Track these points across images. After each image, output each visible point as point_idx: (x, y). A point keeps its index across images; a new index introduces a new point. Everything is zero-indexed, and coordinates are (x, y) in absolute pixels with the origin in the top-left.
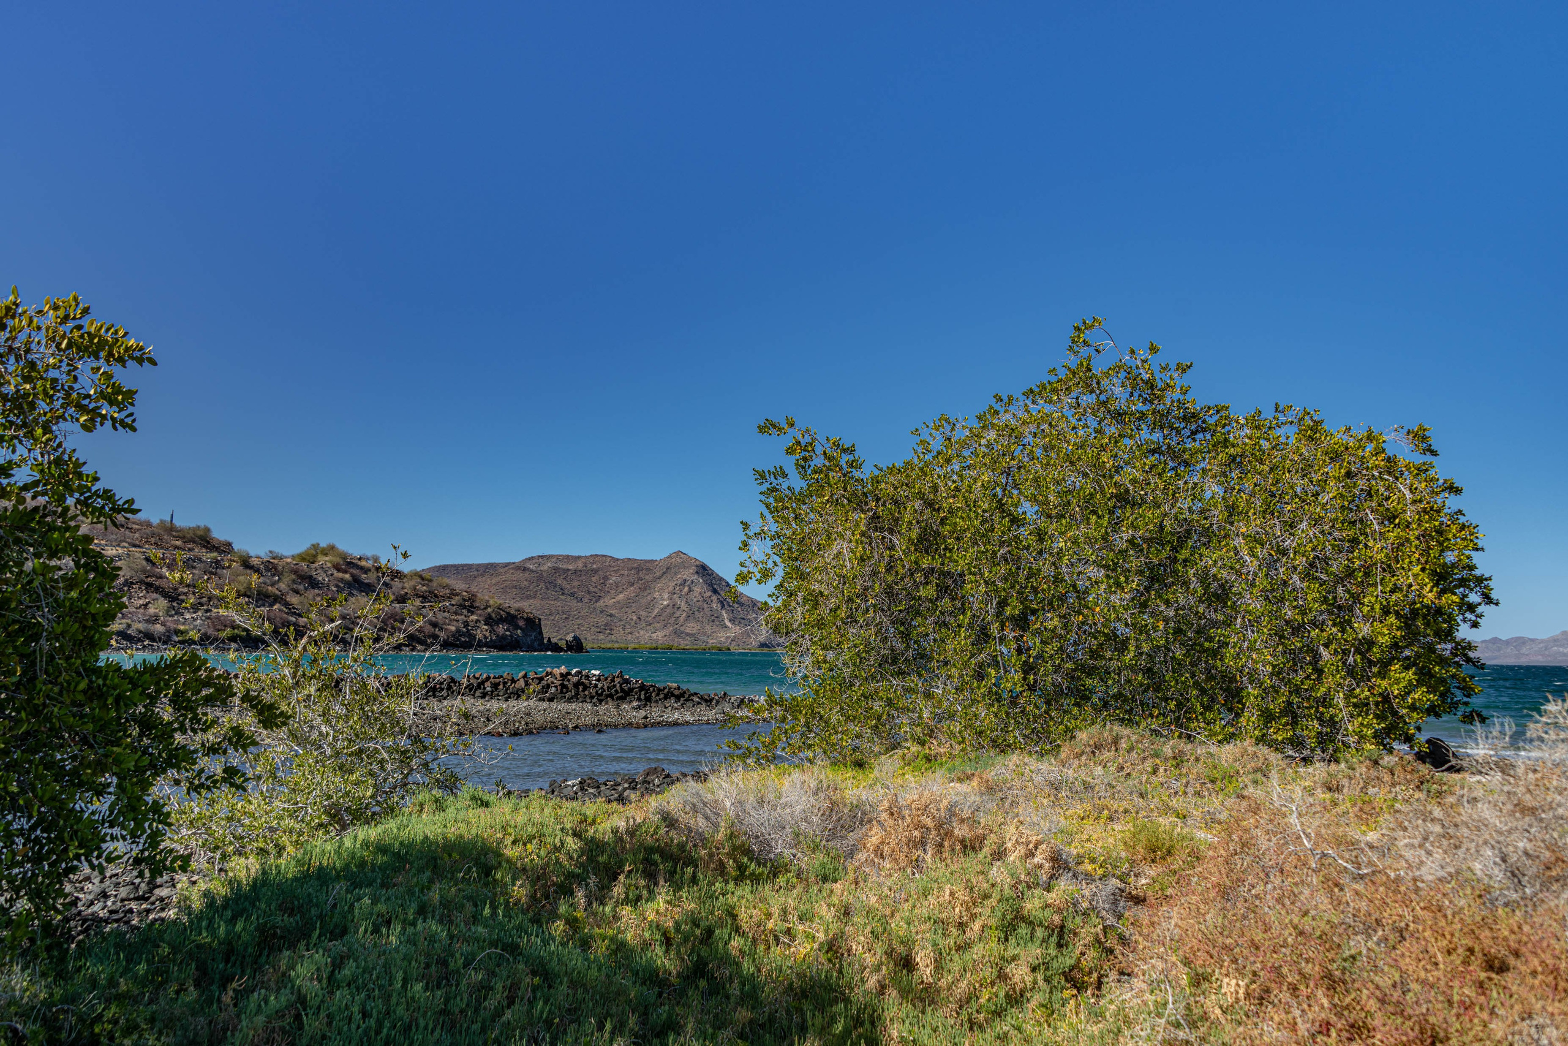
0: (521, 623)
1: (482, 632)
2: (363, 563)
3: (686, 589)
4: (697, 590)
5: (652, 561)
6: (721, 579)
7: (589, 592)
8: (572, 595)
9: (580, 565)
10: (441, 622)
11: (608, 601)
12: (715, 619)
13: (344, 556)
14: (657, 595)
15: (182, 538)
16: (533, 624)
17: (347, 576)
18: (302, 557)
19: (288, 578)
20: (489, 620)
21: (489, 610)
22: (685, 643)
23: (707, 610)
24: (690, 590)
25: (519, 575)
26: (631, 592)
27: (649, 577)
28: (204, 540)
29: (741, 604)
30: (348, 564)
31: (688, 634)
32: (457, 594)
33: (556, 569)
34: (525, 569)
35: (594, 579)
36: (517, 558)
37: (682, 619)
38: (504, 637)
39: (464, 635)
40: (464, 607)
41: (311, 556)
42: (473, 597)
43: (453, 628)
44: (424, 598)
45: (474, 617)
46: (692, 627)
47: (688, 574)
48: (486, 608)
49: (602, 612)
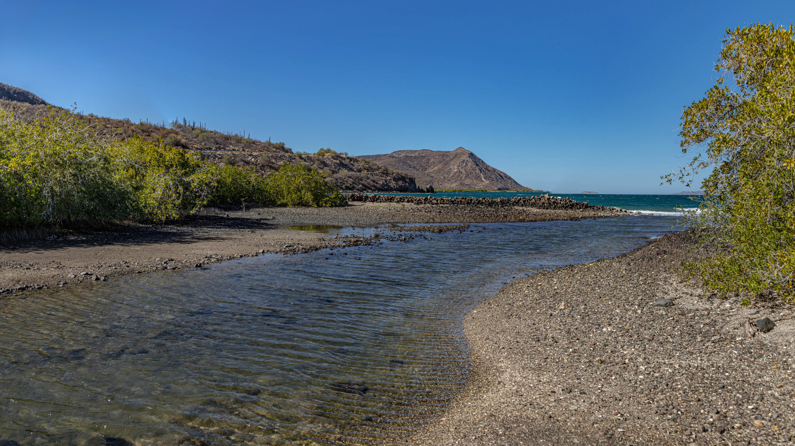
0: (408, 180)
1: (393, 184)
2: (342, 156)
3: (465, 164)
4: (469, 164)
5: (449, 152)
6: (480, 159)
7: (421, 166)
8: (414, 168)
9: (417, 154)
10: (376, 180)
11: (430, 170)
12: (478, 178)
13: (335, 153)
14: (452, 167)
15: (275, 147)
16: (412, 181)
17: (338, 161)
18: (319, 154)
19: (317, 163)
20: (395, 179)
21: (394, 175)
22: (465, 189)
23: (474, 173)
24: (466, 165)
25: (391, 159)
26: (440, 166)
27: (448, 159)
28: (282, 148)
29: (489, 171)
30: (337, 156)
31: (466, 185)
32: (381, 168)
33: (407, 156)
34: (393, 157)
35: (423, 160)
36: (389, 152)
37: (463, 178)
38: (401, 187)
39: (385, 185)
40: (384, 174)
41: (322, 153)
42: (386, 170)
43: (381, 183)
44: (368, 170)
45: (389, 178)
46: (468, 181)
47: (465, 157)
48: (393, 174)
49: (428, 175)
